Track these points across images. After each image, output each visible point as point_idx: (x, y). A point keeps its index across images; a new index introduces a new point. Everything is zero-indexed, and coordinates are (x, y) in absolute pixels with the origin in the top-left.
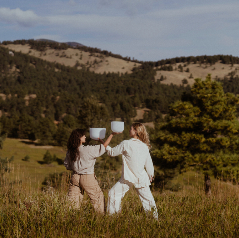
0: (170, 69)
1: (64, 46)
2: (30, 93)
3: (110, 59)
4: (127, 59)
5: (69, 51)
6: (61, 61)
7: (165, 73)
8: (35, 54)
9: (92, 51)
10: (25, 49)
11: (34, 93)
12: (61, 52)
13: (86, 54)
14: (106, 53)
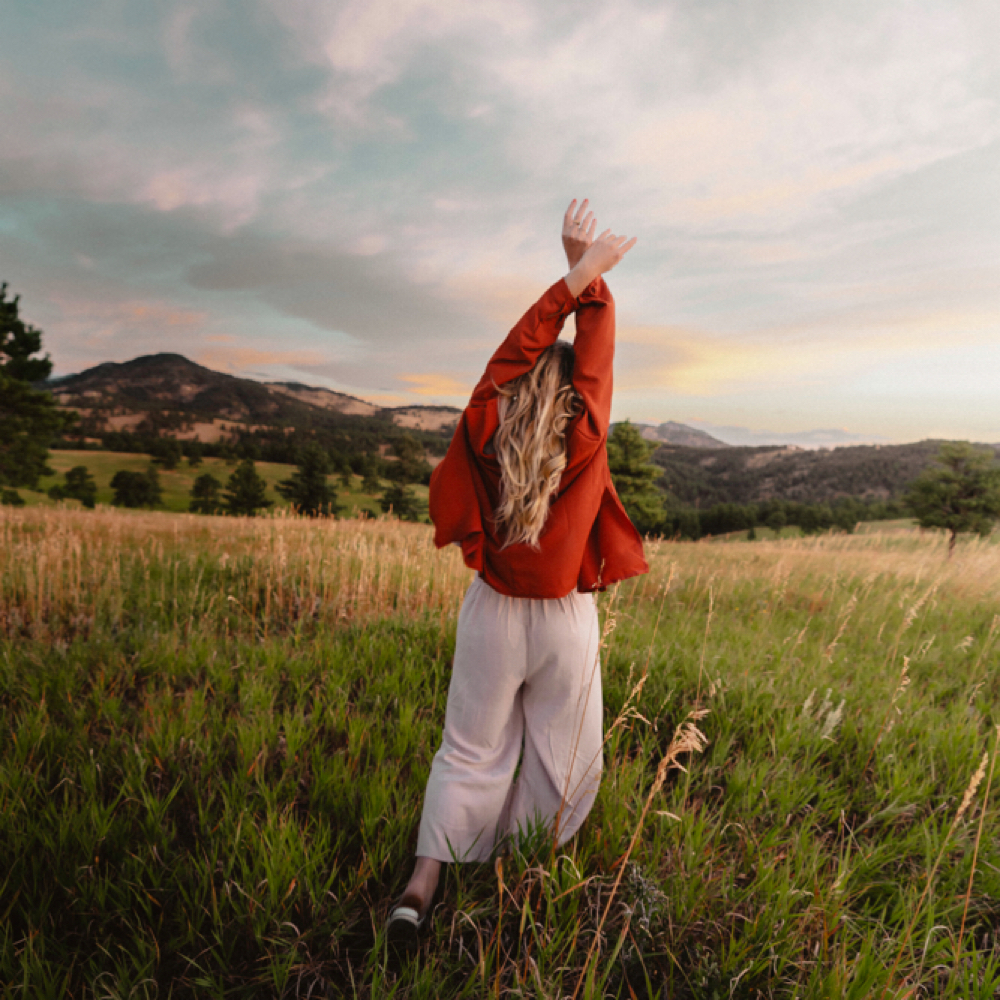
0: (405, 414)
1: (317, 389)
2: (288, 426)
3: (358, 404)
4: (370, 404)
5: (320, 394)
6: (314, 401)
7: (401, 417)
8: (292, 394)
9: (341, 395)
10: (283, 390)
11: (292, 425)
12: (314, 394)
13: (335, 397)
14: (352, 398)
